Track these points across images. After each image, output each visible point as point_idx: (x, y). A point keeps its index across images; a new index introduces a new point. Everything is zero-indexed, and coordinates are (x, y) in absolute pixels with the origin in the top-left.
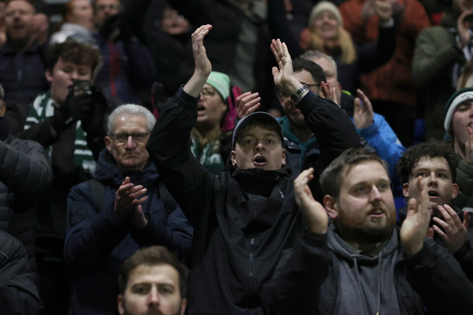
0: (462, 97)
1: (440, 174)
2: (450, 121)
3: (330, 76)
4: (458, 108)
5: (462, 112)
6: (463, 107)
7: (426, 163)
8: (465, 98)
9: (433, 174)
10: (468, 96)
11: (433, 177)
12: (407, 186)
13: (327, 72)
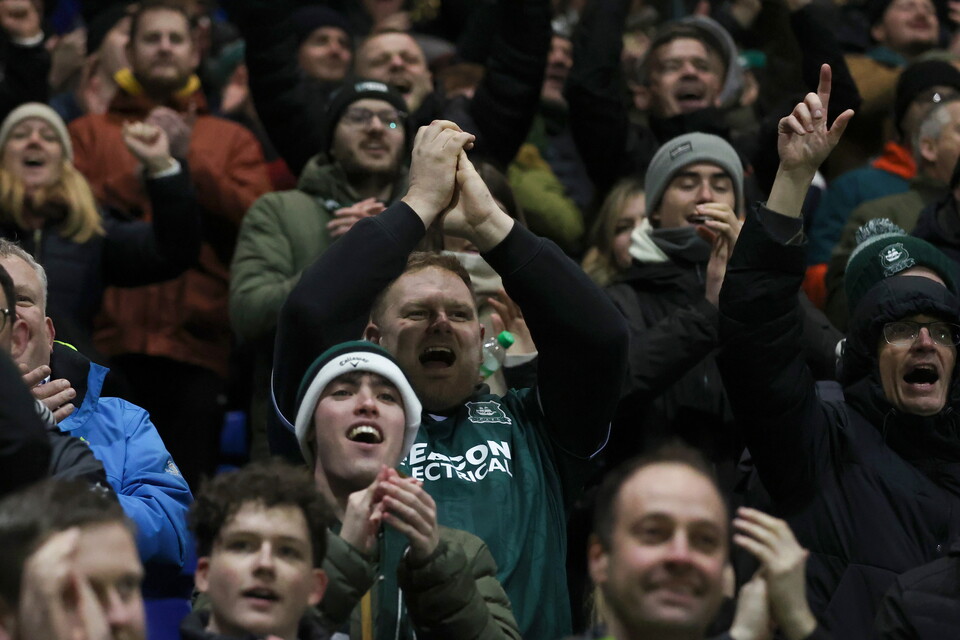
0: (341, 364)
1: (284, 548)
2: (309, 418)
3: (29, 300)
4: (328, 390)
5: (337, 400)
6: (340, 388)
7: (253, 519)
8: (348, 367)
9: (266, 547)
10: (354, 362)
11: (265, 556)
12: (205, 566)
13: (21, 288)
